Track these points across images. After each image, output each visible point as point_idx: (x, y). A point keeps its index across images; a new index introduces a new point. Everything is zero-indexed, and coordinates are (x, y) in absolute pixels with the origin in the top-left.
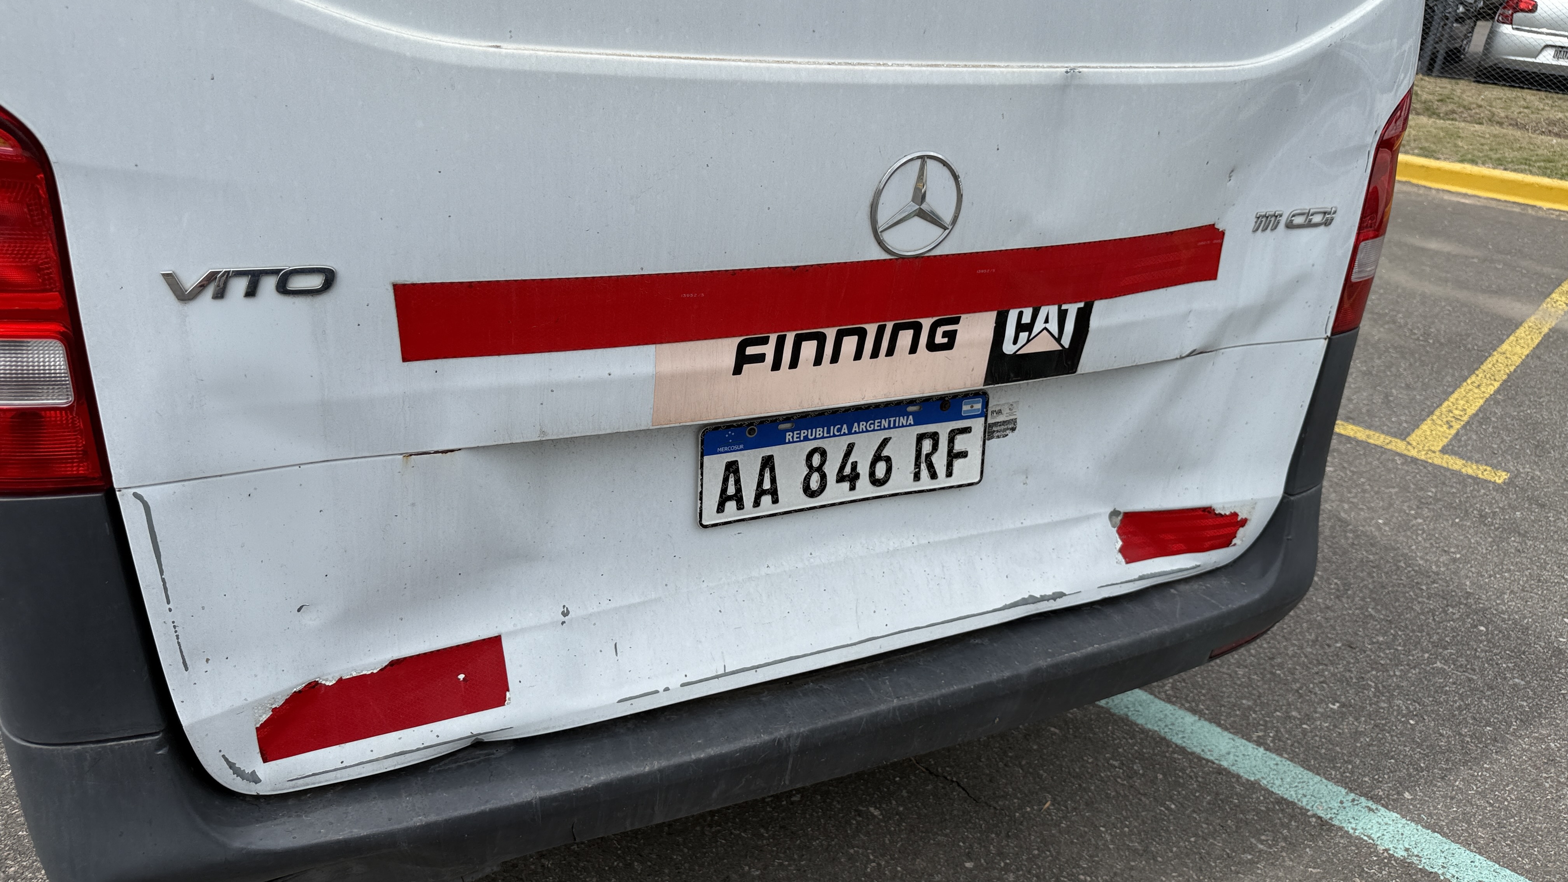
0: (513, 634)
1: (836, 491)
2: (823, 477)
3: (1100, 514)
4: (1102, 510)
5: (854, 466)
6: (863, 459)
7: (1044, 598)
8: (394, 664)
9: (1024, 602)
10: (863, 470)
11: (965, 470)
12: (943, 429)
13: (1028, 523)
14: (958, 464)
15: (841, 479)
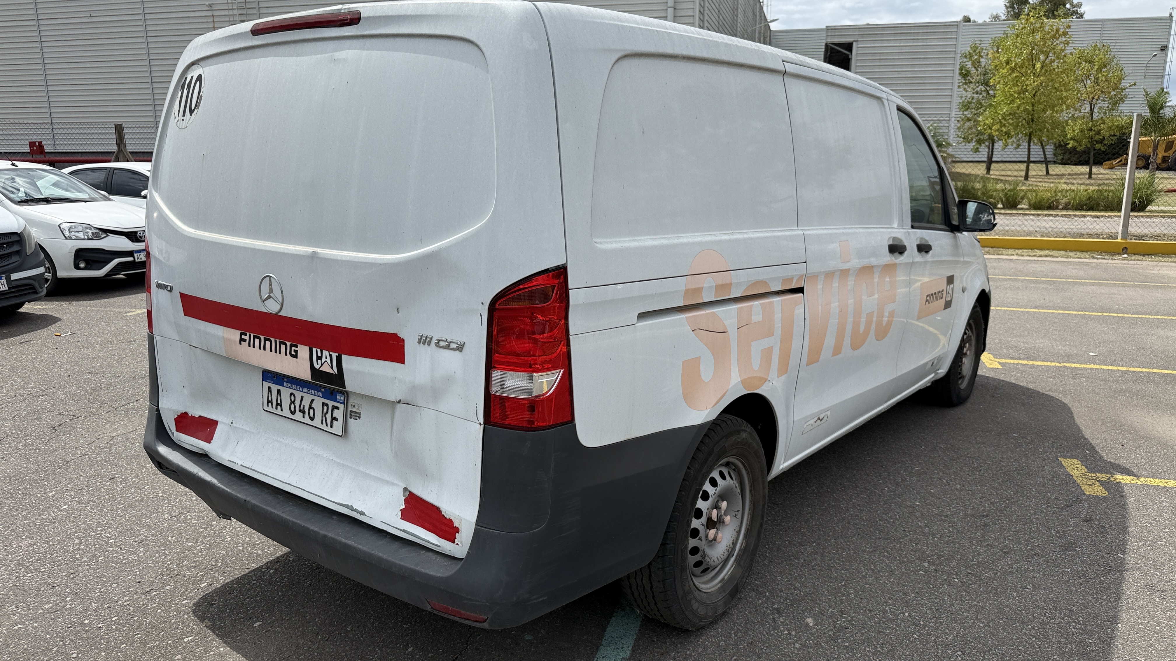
0: (222, 422)
1: (298, 416)
2: (295, 406)
3: (399, 485)
4: (400, 484)
5: (304, 406)
6: (306, 403)
7: (356, 510)
8: (200, 416)
9: (347, 506)
10: (306, 409)
11: (338, 427)
12: (331, 403)
13: (368, 472)
14: (335, 422)
15: (300, 411)
